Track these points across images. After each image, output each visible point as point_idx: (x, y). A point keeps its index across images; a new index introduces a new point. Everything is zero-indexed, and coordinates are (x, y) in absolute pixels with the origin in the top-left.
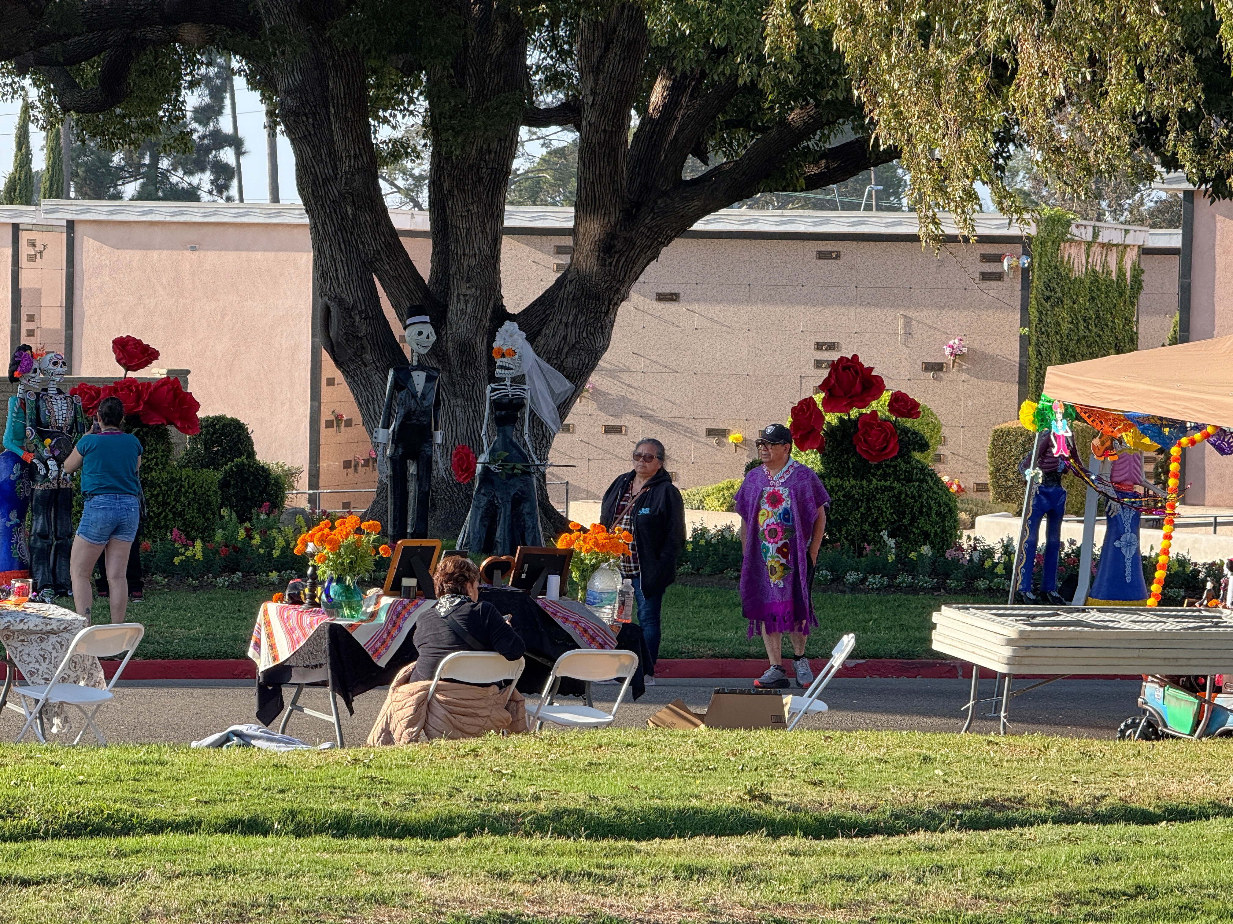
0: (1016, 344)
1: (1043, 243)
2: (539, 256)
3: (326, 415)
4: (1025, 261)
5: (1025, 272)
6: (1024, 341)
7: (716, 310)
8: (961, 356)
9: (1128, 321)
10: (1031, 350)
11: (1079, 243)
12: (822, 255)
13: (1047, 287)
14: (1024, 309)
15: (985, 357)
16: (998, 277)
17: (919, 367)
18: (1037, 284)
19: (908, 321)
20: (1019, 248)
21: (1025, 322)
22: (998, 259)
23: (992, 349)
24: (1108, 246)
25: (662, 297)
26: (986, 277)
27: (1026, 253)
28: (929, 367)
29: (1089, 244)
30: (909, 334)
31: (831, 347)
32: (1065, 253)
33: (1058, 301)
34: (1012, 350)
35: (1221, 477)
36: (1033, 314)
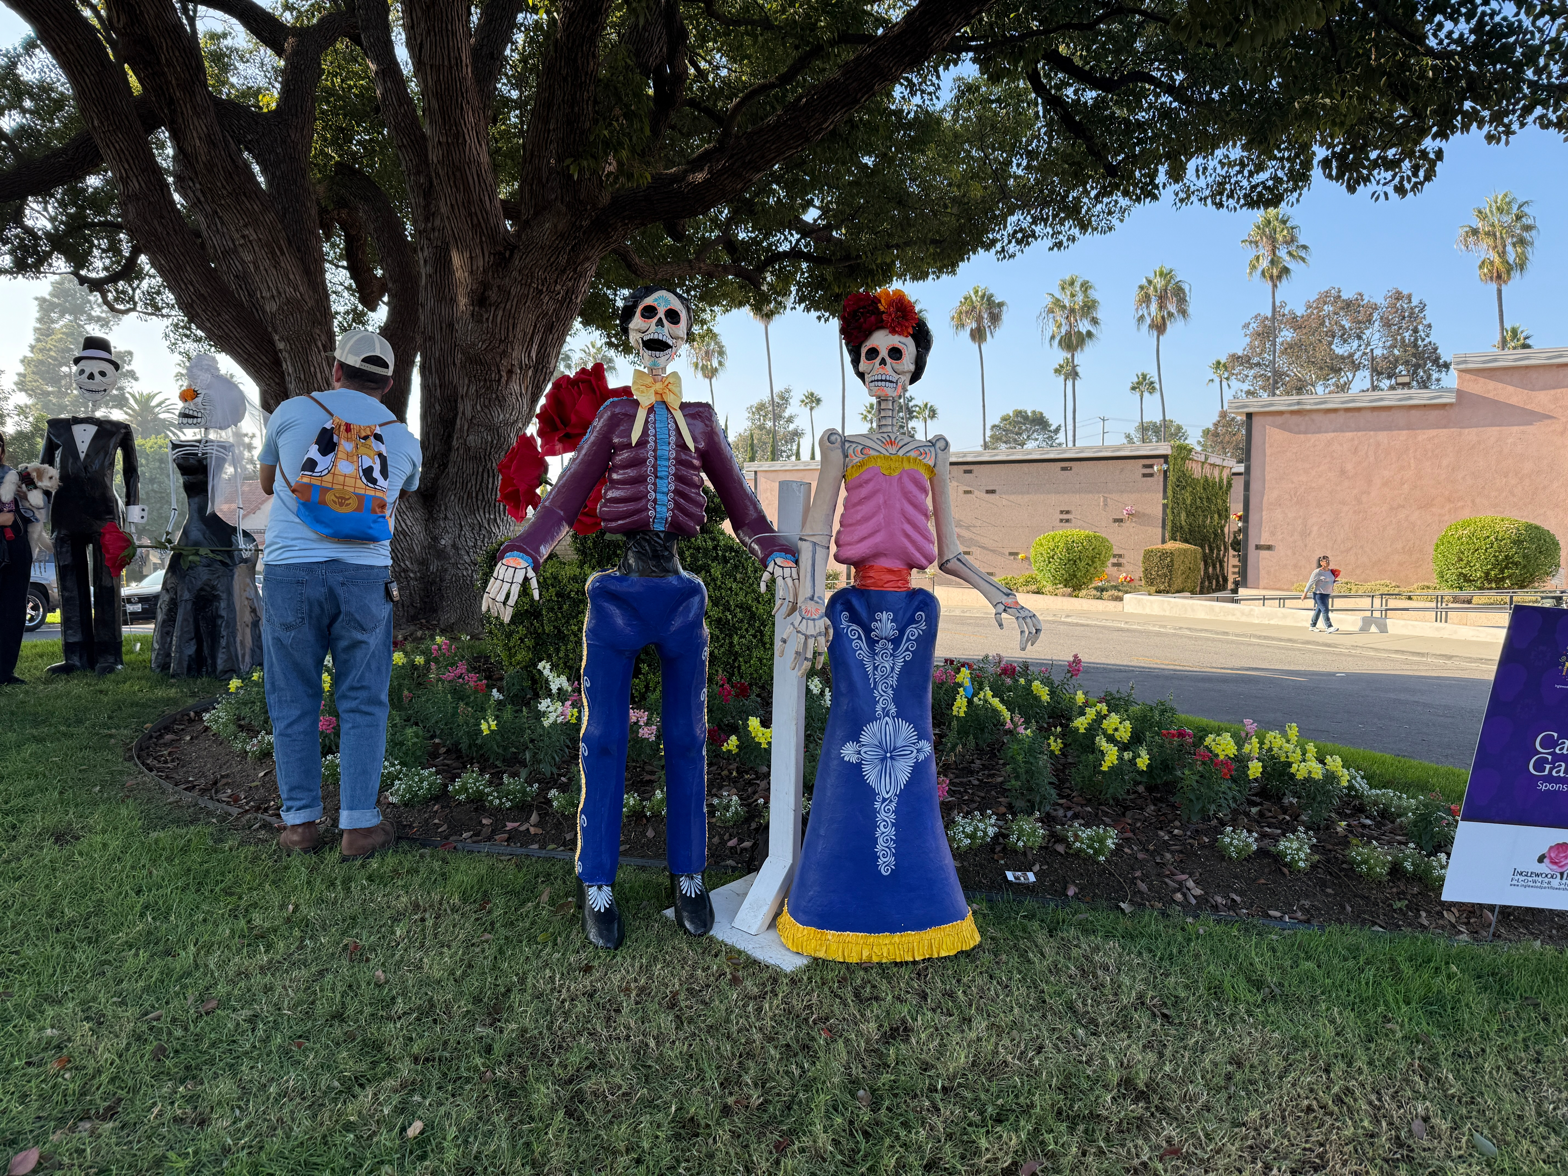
0: (1161, 508)
1: (1175, 459)
4: (1165, 467)
5: (1165, 472)
6: (1165, 506)
7: (1012, 497)
8: (1132, 515)
9: (1225, 501)
10: (1169, 511)
11: (1197, 462)
12: (1064, 469)
13: (1178, 480)
14: (1165, 491)
15: (1144, 515)
16: (1151, 475)
17: (1111, 520)
18: (1172, 478)
19: (1105, 499)
20: (1162, 460)
21: (1165, 497)
22: (1151, 466)
23: (1148, 511)
24: (1214, 465)
25: (988, 492)
26: (1145, 475)
27: (1166, 462)
28: (1115, 521)
29: (1203, 463)
30: (1106, 505)
31: (1068, 512)
32: (1189, 464)
33: (1184, 488)
34: (1158, 511)
35: (1268, 573)
36: (1170, 493)
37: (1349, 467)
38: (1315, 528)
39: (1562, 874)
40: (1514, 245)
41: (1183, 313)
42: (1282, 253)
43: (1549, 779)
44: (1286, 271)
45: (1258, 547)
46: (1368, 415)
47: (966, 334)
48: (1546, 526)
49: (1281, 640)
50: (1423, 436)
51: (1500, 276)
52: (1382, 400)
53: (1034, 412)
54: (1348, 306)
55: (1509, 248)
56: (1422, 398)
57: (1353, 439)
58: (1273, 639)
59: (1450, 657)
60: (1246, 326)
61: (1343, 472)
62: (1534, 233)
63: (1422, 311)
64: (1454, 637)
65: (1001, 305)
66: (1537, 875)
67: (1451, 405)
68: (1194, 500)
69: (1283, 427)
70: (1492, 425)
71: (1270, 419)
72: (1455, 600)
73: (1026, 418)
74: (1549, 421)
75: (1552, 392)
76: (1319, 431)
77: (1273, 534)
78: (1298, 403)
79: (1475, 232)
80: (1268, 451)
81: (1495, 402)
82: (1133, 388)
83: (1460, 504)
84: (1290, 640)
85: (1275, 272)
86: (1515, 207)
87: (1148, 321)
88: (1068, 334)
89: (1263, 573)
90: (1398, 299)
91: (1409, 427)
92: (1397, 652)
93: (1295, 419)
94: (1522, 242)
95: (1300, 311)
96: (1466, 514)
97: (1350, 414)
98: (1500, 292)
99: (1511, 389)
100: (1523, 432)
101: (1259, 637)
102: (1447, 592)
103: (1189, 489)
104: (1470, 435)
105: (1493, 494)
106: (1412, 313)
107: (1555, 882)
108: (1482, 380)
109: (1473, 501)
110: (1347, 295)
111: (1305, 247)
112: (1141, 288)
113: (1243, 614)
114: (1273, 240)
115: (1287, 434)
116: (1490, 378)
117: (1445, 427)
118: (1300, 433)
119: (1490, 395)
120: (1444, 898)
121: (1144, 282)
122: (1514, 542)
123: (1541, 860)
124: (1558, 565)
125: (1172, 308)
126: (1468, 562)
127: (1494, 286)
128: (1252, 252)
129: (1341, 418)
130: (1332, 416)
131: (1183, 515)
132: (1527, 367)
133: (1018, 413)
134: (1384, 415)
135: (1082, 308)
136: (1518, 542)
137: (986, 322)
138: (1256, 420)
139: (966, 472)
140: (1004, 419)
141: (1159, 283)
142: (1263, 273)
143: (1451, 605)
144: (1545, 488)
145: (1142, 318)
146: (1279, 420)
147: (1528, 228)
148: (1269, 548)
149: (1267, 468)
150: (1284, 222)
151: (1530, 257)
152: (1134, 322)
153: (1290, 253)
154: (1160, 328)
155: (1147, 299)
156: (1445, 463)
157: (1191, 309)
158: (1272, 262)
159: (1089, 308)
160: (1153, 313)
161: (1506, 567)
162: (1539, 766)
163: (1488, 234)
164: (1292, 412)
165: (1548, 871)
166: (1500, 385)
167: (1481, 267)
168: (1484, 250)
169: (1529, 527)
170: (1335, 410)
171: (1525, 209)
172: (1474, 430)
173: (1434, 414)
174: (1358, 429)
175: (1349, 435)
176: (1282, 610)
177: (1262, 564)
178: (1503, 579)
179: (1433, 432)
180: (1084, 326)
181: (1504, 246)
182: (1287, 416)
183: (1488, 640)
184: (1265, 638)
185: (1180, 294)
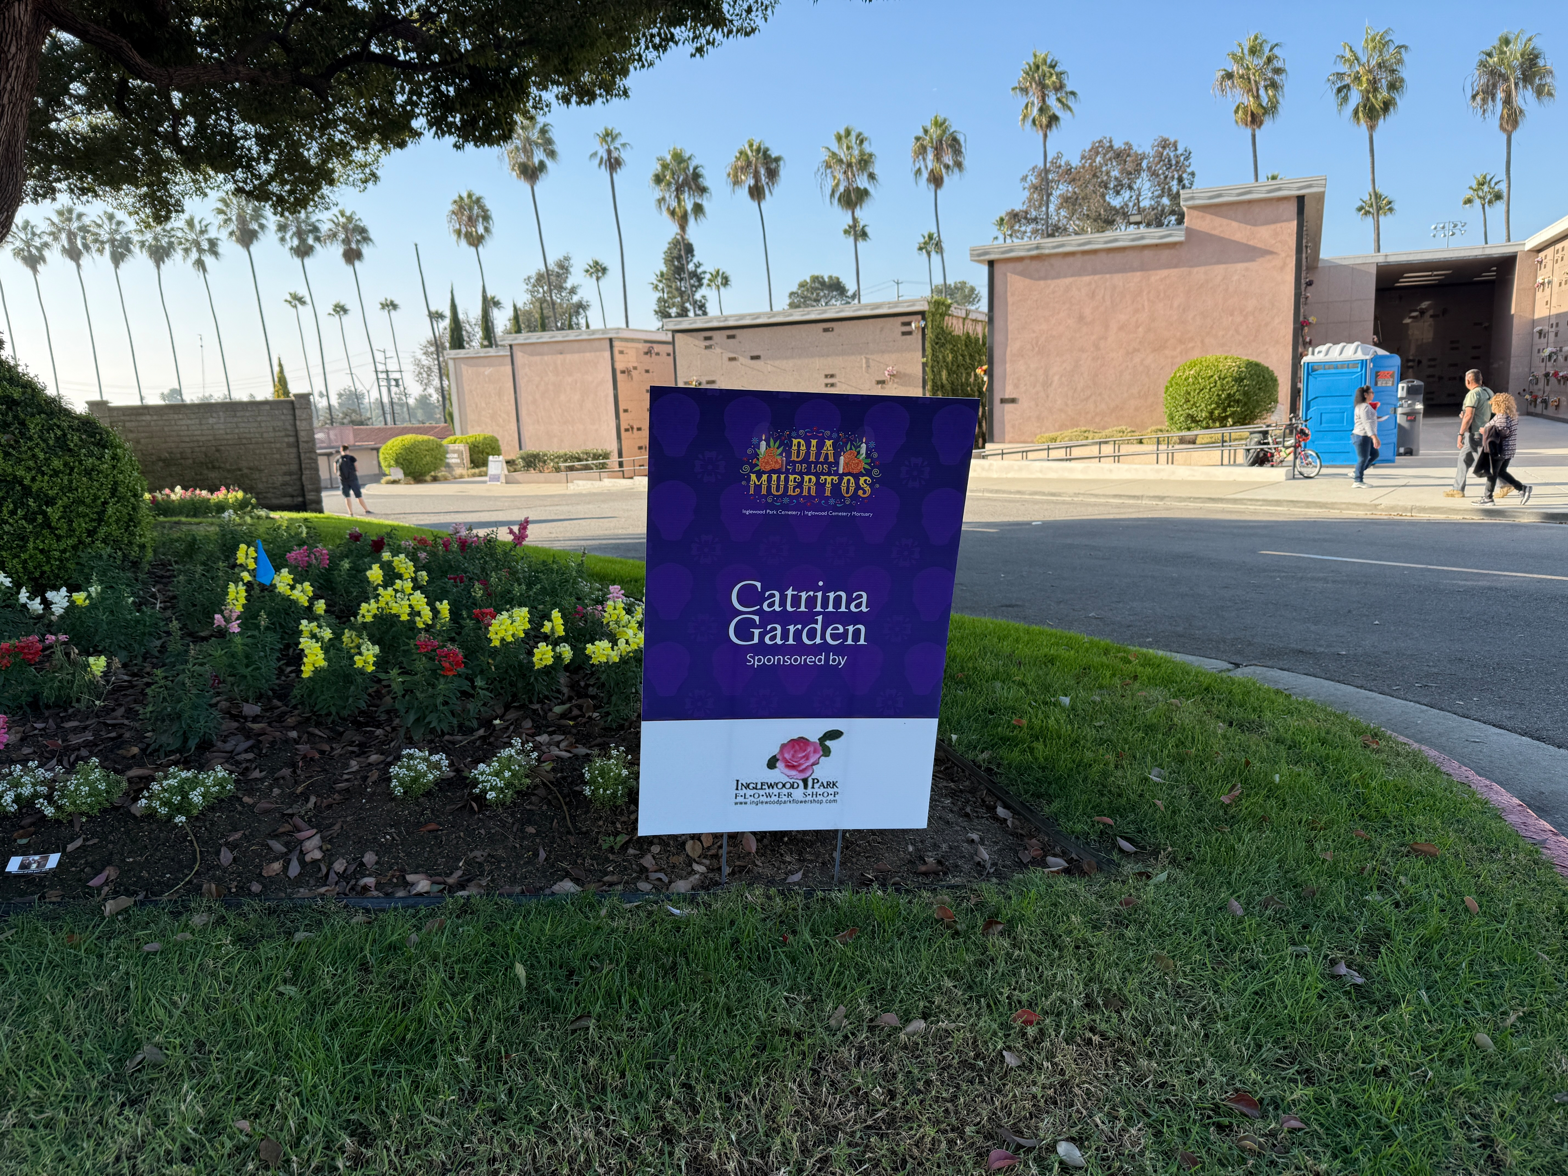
0: (920, 367)
1: (933, 315)
2: (697, 342)
3: (623, 427)
4: (923, 324)
5: (923, 329)
6: (924, 365)
7: (777, 363)
8: (893, 375)
10: (929, 370)
11: (958, 317)
12: (826, 330)
13: (937, 337)
14: (924, 350)
15: (905, 375)
16: (910, 333)
17: (874, 382)
18: (930, 335)
19: (867, 360)
20: (920, 317)
21: (924, 355)
22: (909, 324)
23: (909, 371)
25: (753, 358)
26: (904, 334)
27: (924, 318)
28: (879, 382)
29: (964, 319)
30: (868, 367)
31: (832, 376)
32: (948, 321)
33: (943, 345)
34: (918, 371)
35: (1013, 426)
36: (929, 351)
37: (1087, 311)
38: (1056, 378)
39: (805, 781)
40: (1266, 87)
41: (959, 165)
42: (1052, 101)
43: (761, 649)
44: (1054, 119)
45: (1003, 401)
46: (1103, 256)
47: (743, 192)
48: (1265, 362)
49: (1011, 493)
50: (1157, 276)
51: (1255, 120)
52: (1116, 240)
53: (830, 277)
54: (1120, 156)
55: (1262, 92)
56: (1154, 238)
57: (1090, 284)
58: (1004, 492)
59: (1162, 498)
60: (1024, 179)
61: (1081, 318)
62: (1283, 76)
63: (1187, 159)
64: (1173, 478)
65: (777, 160)
66: (771, 786)
67: (1180, 243)
68: (955, 358)
69: (1023, 274)
70: (1219, 262)
71: (1011, 265)
72: (1182, 441)
73: (823, 283)
74: (1269, 257)
75: (1273, 227)
76: (1058, 276)
77: (1016, 386)
78: (1037, 248)
79: (1229, 76)
80: (1010, 300)
81: (1220, 239)
82: (921, 249)
83: (1191, 345)
84: (1019, 492)
85: (1044, 121)
86: (1266, 49)
87: (925, 175)
88: (847, 191)
89: (1008, 427)
90: (1164, 148)
91: (1143, 268)
92: (1115, 496)
93: (1035, 264)
94: (1274, 85)
95: (1075, 162)
96: (1196, 355)
97: (1087, 257)
98: (1254, 137)
99: (1235, 224)
100: (1247, 269)
101: (991, 491)
102: (1177, 434)
103: (949, 346)
104: (1199, 273)
105: (1221, 333)
106: (1177, 163)
107: (798, 793)
108: (1209, 217)
109: (1202, 342)
110: (1118, 144)
111: (1073, 93)
112: (918, 139)
113: (983, 469)
114: (1042, 86)
115: (1027, 281)
116: (1216, 214)
117: (1176, 267)
118: (1040, 279)
119: (1216, 232)
120: (643, 830)
121: (921, 133)
122: (1236, 380)
123: (772, 764)
124: (1276, 401)
125: (948, 159)
126: (1194, 404)
127: (1249, 131)
128: (1023, 100)
129: (1078, 261)
130: (1070, 259)
131: (944, 374)
132: (1250, 202)
133: (815, 279)
134: (1118, 257)
135: (860, 162)
136: (1239, 380)
137: (764, 179)
138: (997, 267)
139: (729, 337)
140: (802, 285)
141: (934, 132)
142: (1034, 121)
143: (1177, 447)
144: (1267, 325)
145: (919, 172)
146: (1019, 266)
147: (1278, 71)
148: (1013, 401)
149: (1010, 318)
150: (1053, 67)
151: (1281, 100)
152: (912, 176)
153: (1059, 100)
154: (936, 181)
155: (922, 151)
156: (1176, 304)
157: (966, 163)
158: (1041, 110)
159: (865, 162)
160: (930, 166)
161: (1229, 406)
162: (744, 630)
163: (1242, 77)
164: (1032, 258)
165: (785, 779)
166: (1225, 221)
167: (1236, 112)
168: (1240, 96)
169: (1250, 365)
170: (1072, 254)
171: (1276, 51)
172: (1202, 269)
173: (1166, 254)
174: (1094, 272)
175: (1087, 279)
176: (1025, 463)
177: (1007, 417)
178: (1226, 417)
179: (1164, 273)
180: (862, 182)
181: (1258, 90)
182: (1027, 262)
183: (1202, 478)
184: (997, 491)
185: (955, 145)
